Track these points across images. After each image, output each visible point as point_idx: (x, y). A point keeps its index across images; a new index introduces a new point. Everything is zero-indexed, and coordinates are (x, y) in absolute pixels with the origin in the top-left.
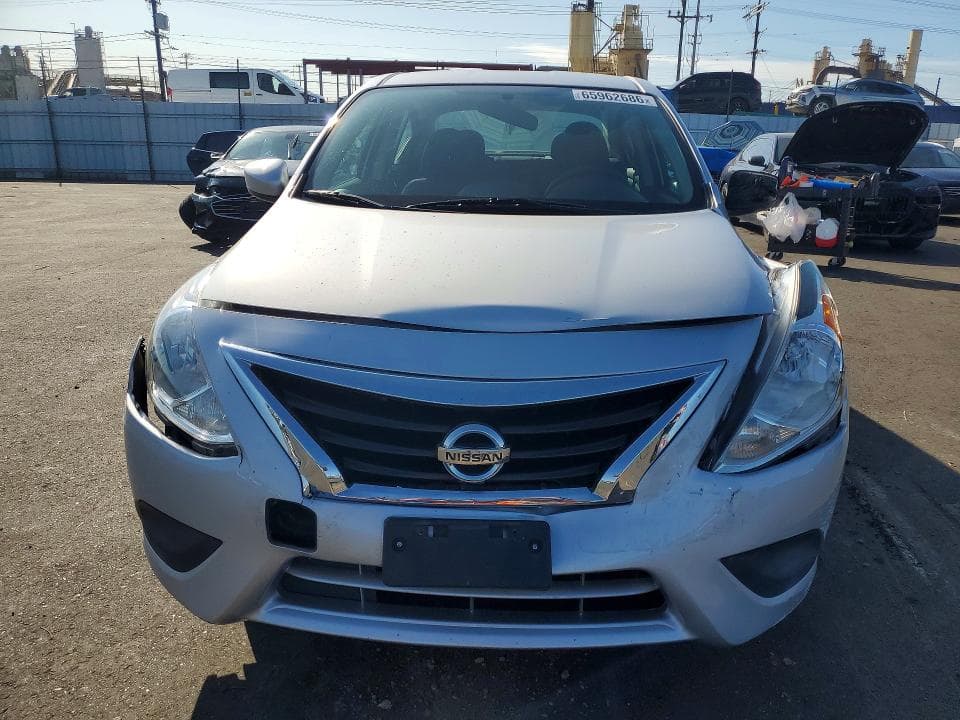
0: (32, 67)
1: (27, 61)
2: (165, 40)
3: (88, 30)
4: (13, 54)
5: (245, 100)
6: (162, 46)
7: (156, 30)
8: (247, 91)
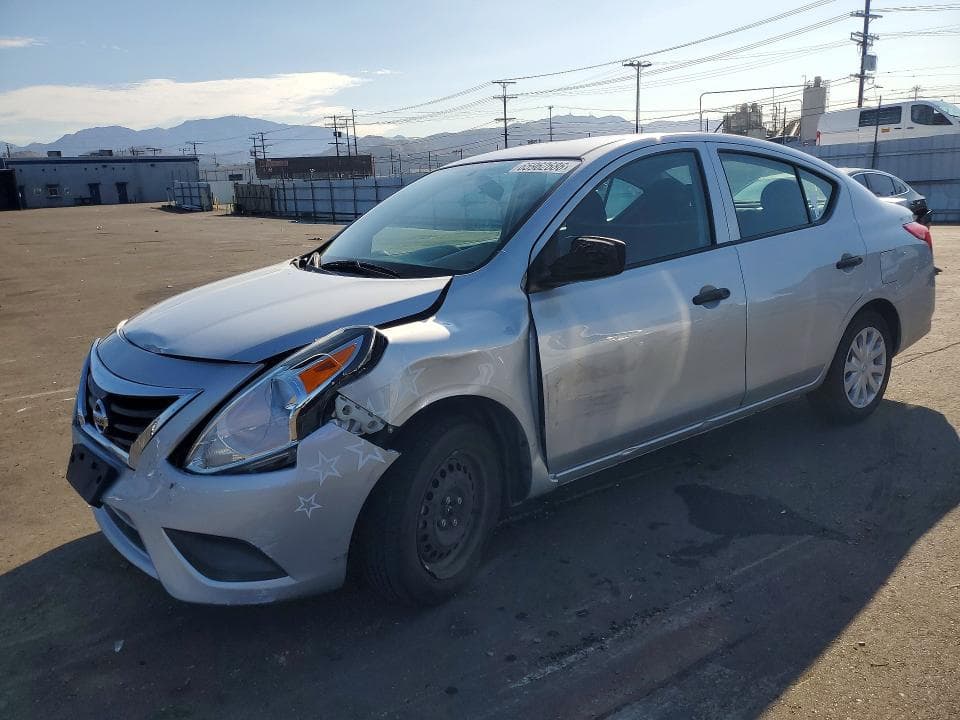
0: (765, 119)
1: (760, 116)
2: (870, 81)
3: (818, 80)
4: (750, 110)
5: (882, 137)
6: (866, 86)
7: (863, 72)
8: (897, 126)
